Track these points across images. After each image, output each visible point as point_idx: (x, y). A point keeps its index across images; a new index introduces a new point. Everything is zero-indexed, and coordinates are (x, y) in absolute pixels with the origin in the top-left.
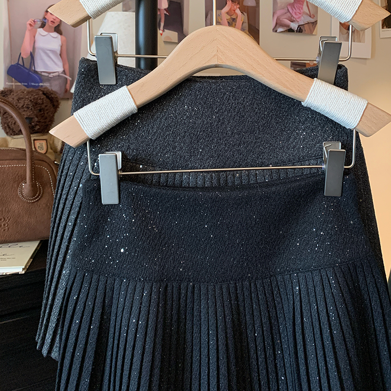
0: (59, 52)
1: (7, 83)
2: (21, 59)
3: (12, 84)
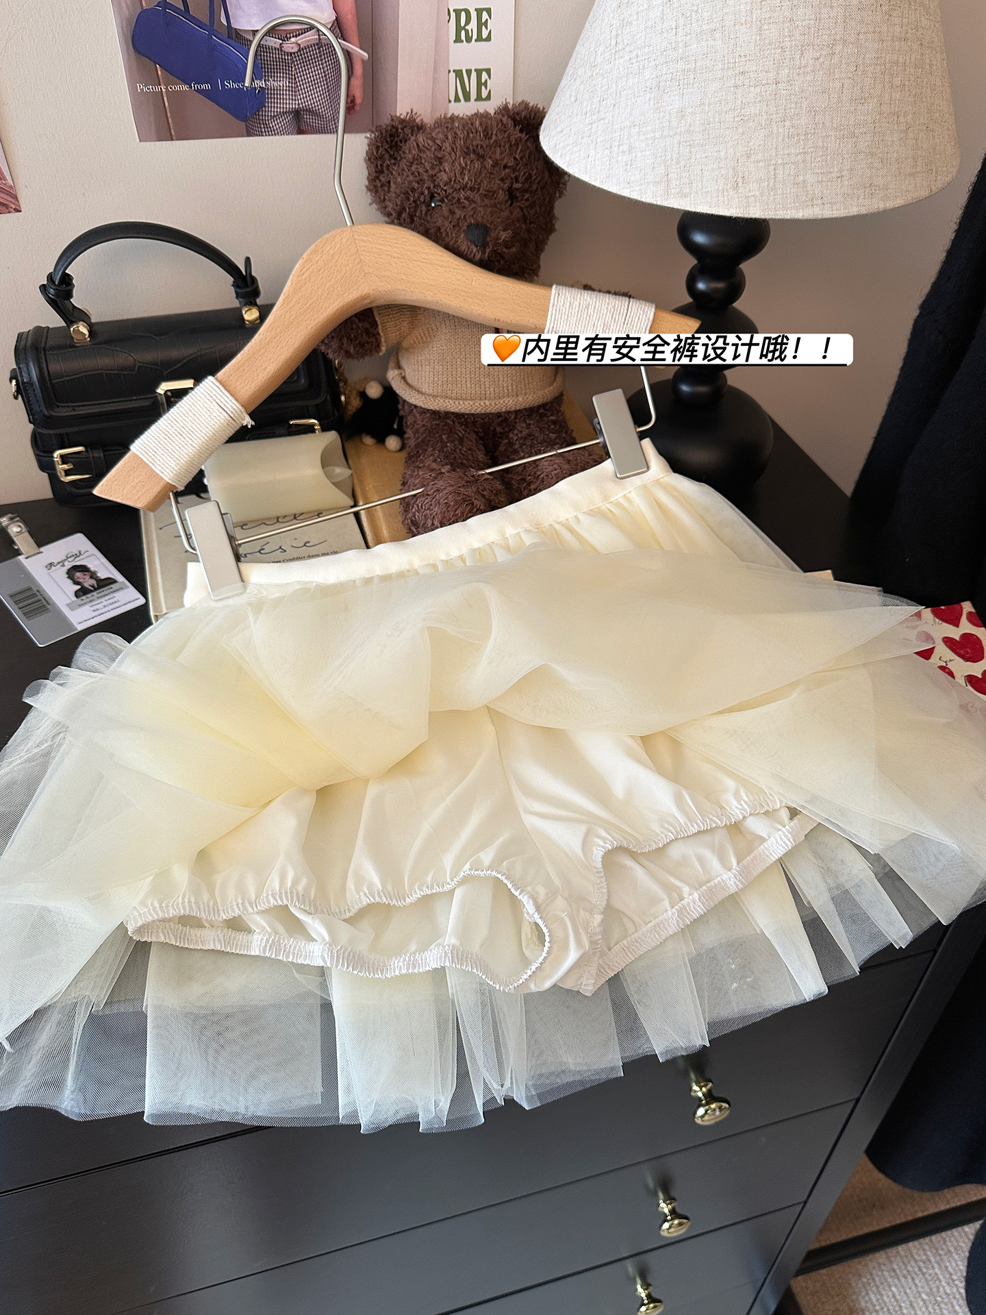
1: (140, 87)
3: (157, 89)
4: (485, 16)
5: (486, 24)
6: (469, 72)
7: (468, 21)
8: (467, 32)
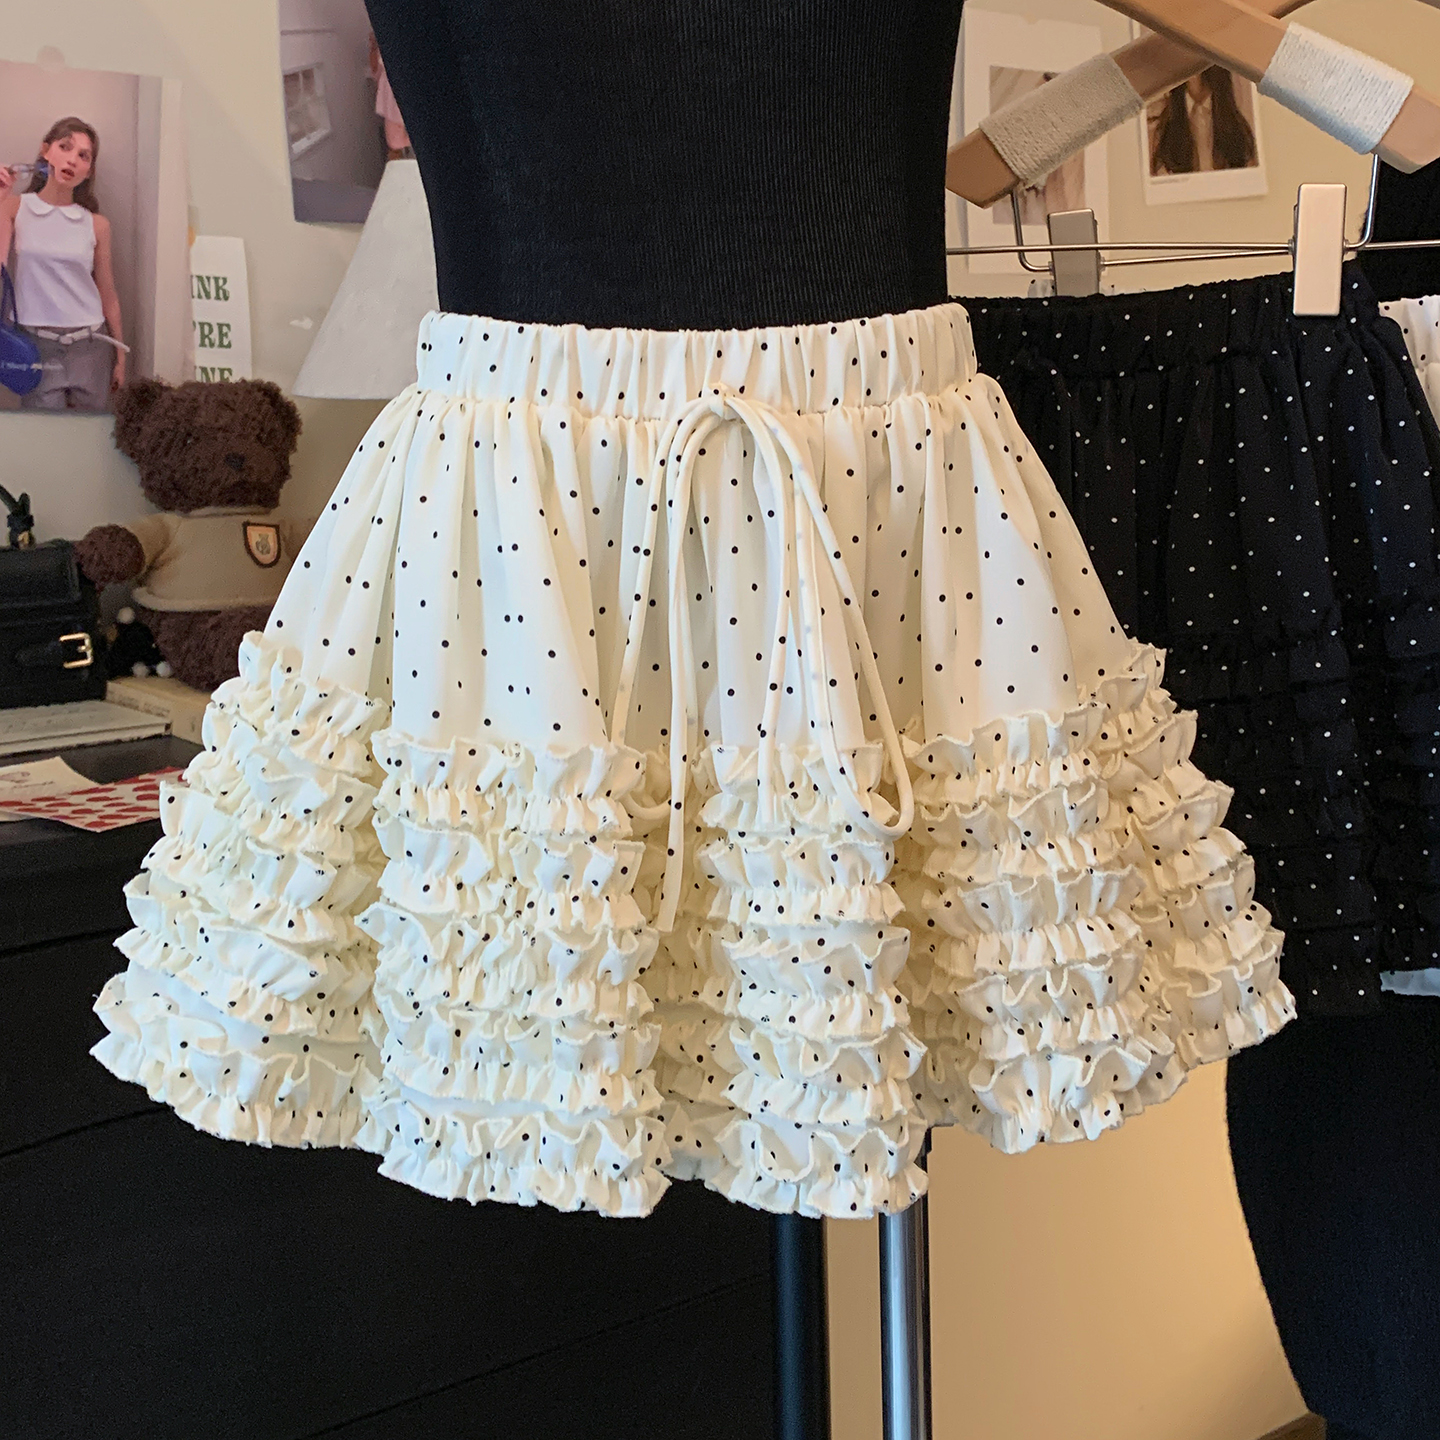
4: (225, 329)
5: (226, 334)
6: (213, 370)
7: (211, 331)
8: (210, 339)
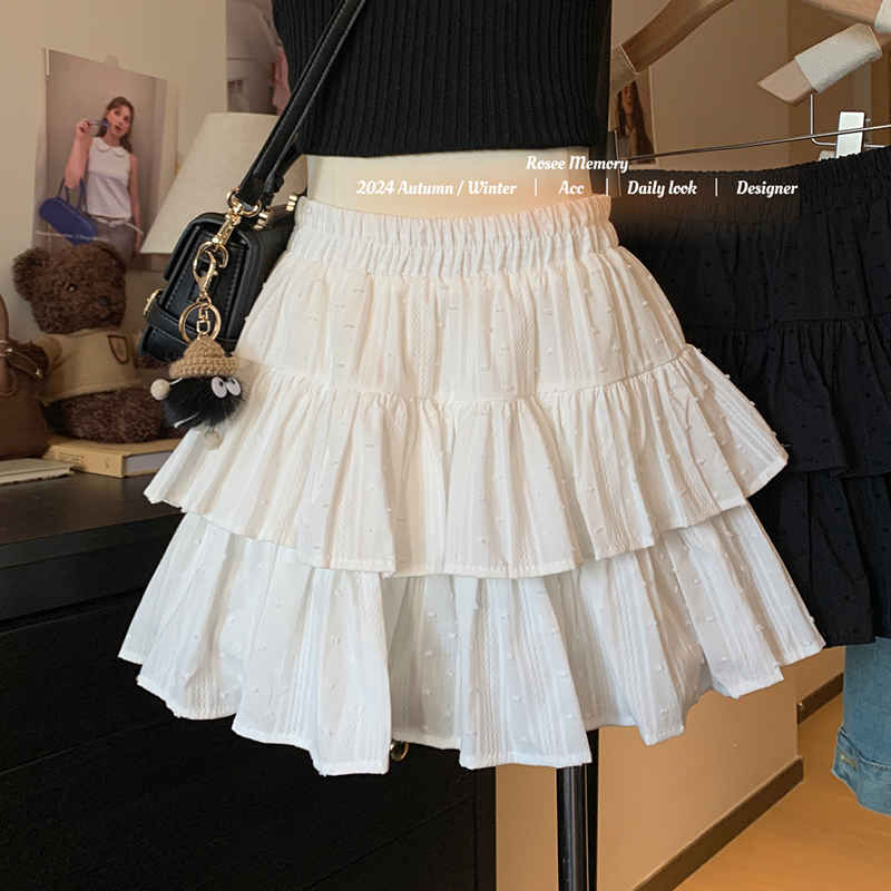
0: (125, 183)
1: (38, 232)
2: (64, 190)
3: (46, 234)
